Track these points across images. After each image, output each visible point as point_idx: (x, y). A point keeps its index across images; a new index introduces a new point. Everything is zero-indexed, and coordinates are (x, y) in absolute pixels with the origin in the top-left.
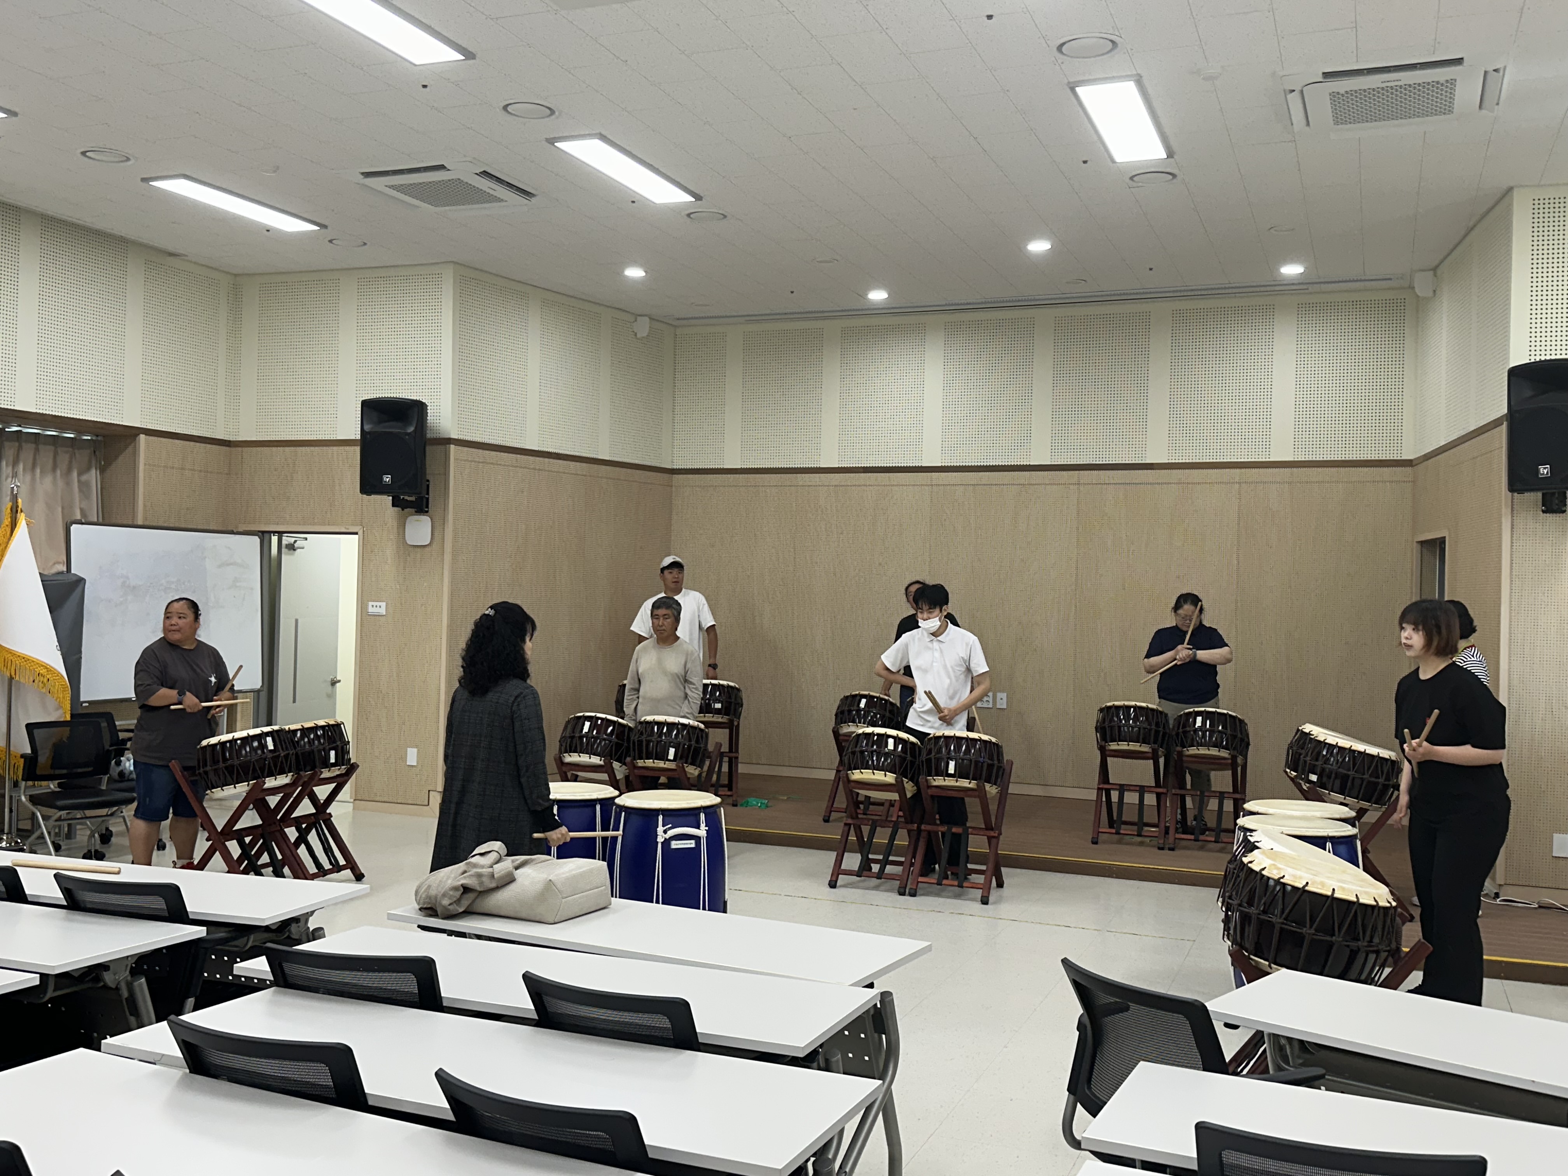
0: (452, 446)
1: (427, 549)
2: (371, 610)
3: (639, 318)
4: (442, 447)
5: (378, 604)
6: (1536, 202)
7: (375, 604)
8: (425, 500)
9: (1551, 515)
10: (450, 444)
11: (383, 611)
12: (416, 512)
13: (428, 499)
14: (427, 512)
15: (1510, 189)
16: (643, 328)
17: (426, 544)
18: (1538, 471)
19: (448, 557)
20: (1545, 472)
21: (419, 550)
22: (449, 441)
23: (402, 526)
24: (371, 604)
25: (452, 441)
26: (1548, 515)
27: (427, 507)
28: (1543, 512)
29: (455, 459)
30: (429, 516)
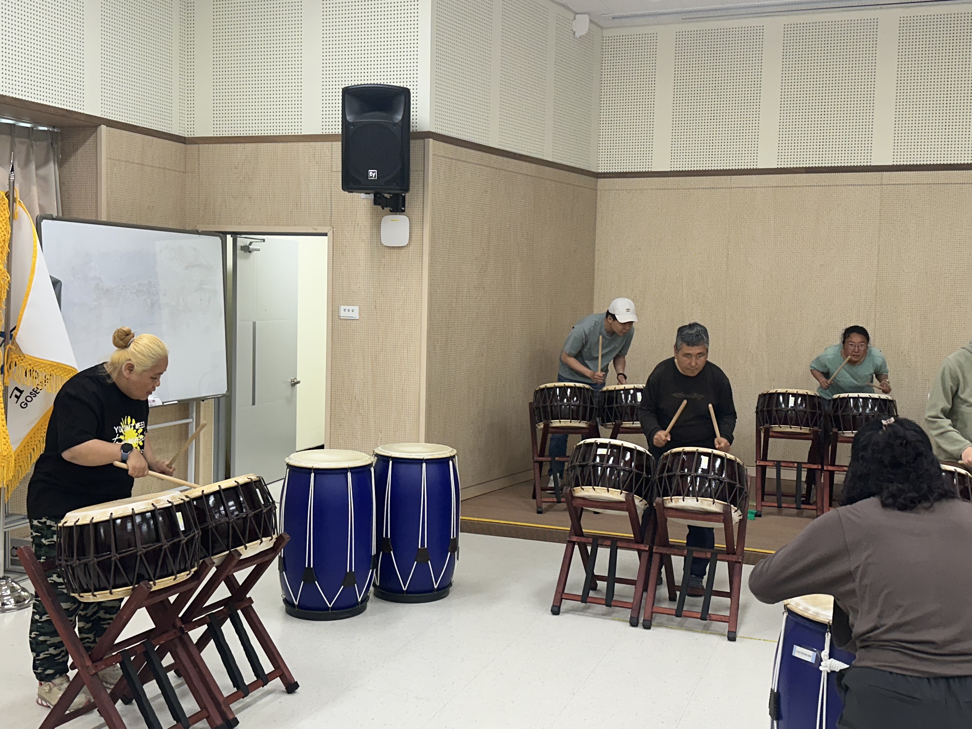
0: (431, 140)
1: (403, 251)
2: (343, 314)
3: (578, 16)
4: (421, 141)
5: (351, 308)
7: (347, 308)
8: (401, 197)
10: (429, 138)
11: (356, 315)
12: (391, 211)
13: (404, 198)
14: (404, 211)
16: (582, 27)
17: (405, 244)
19: (427, 259)
21: (395, 251)
22: (427, 135)
23: (377, 226)
24: (342, 308)
25: (430, 135)
27: (404, 206)
29: (434, 155)
30: (405, 215)
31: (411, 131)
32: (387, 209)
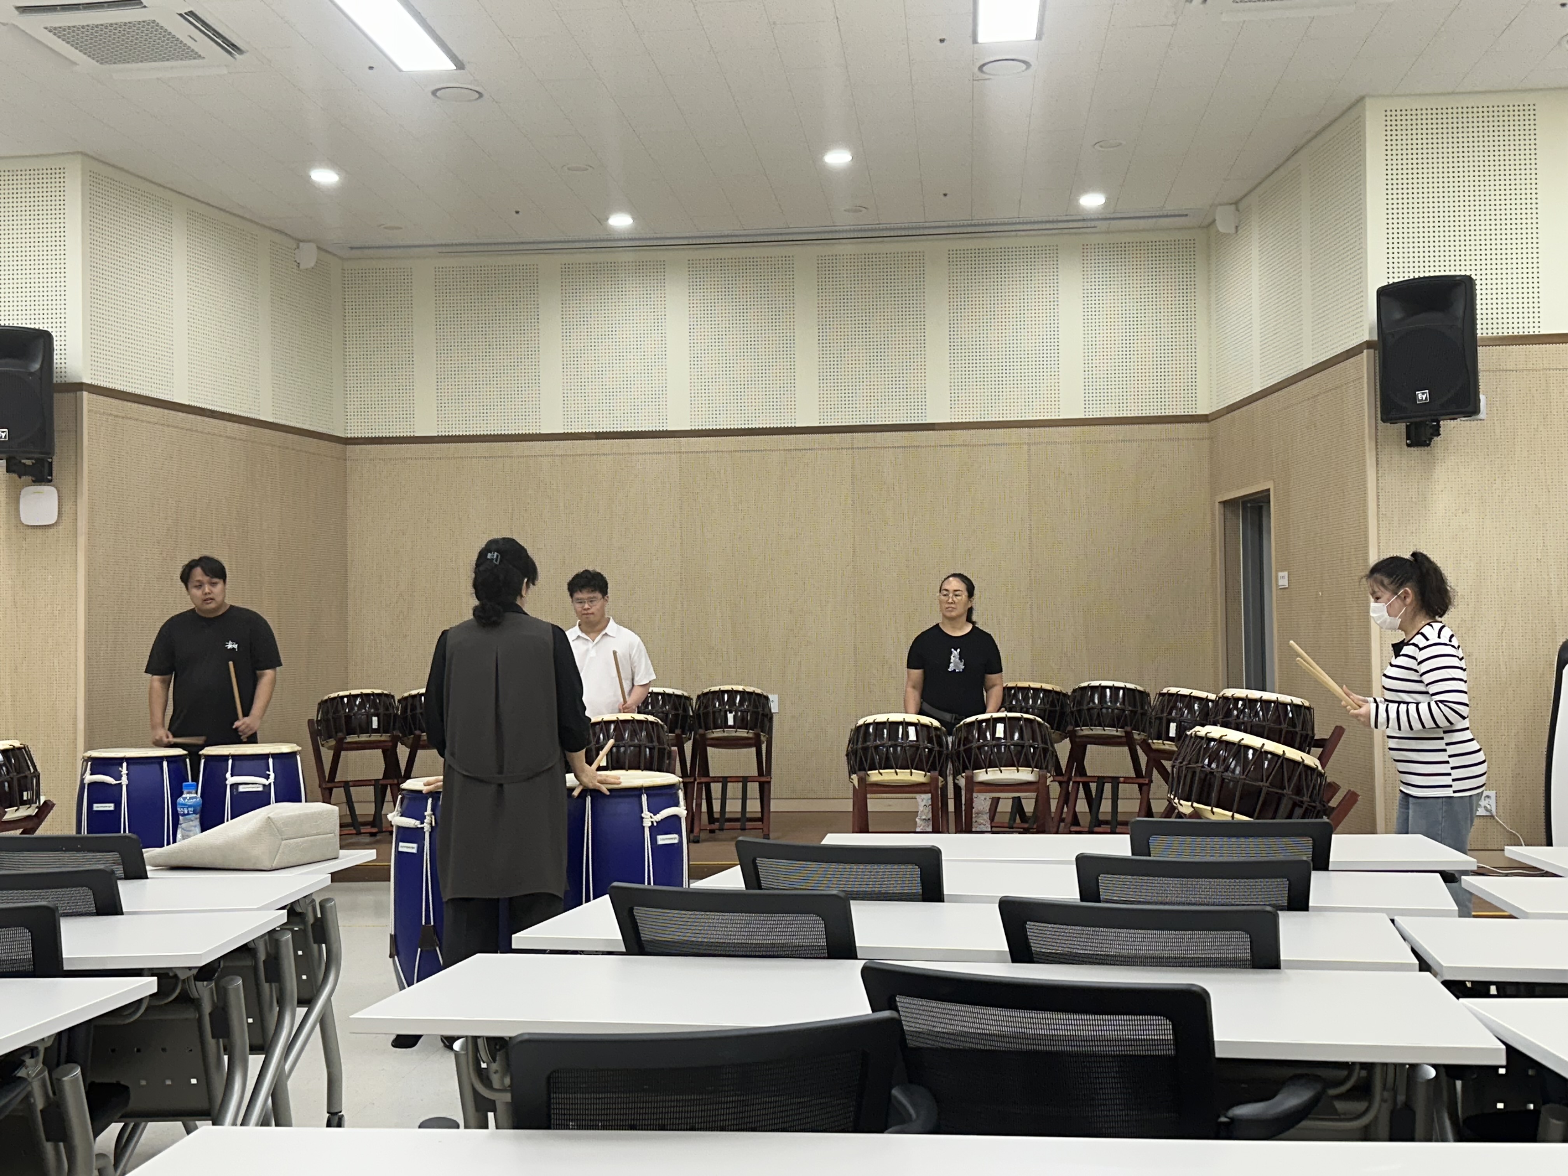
0: (85, 394)
1: (51, 531)
3: (301, 244)
4: (72, 395)
6: (1389, 113)
8: (46, 465)
9: (1415, 449)
10: (82, 390)
12: (34, 481)
13: (51, 464)
14: (51, 481)
15: (1361, 99)
16: (309, 257)
17: (53, 522)
18: (1416, 396)
19: (82, 540)
20: (1424, 397)
21: (39, 532)
22: (80, 387)
23: (14, 500)
25: (84, 387)
26: (1412, 449)
27: (51, 474)
28: (1408, 445)
29: (89, 411)
30: (53, 486)
31: (55, 381)
32: (27, 479)
